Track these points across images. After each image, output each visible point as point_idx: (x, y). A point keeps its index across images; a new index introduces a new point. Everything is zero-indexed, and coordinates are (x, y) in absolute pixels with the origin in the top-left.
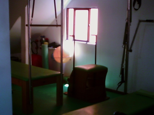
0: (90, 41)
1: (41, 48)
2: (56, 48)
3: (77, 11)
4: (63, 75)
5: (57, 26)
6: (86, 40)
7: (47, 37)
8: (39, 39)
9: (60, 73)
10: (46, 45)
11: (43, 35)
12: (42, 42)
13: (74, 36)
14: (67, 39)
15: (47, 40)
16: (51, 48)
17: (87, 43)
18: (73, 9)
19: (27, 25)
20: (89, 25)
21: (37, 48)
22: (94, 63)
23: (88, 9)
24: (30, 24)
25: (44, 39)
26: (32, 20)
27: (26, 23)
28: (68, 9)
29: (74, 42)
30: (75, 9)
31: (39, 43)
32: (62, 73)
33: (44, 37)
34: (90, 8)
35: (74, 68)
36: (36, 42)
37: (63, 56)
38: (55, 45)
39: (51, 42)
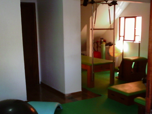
0: (136, 40)
1: (100, 47)
2: (111, 47)
3: (126, 19)
4: (114, 63)
5: (111, 29)
6: (133, 40)
7: (105, 39)
8: (99, 40)
9: (112, 61)
10: (104, 44)
11: (102, 37)
12: (101, 43)
13: (124, 37)
14: (119, 39)
15: (105, 41)
16: (108, 46)
17: (133, 42)
18: (124, 18)
19: (91, 29)
20: (135, 29)
21: (97, 47)
22: (138, 56)
23: (135, 17)
24: (93, 28)
25: (102, 40)
26: (94, 26)
27: (91, 28)
28: (120, 18)
29: (123, 42)
30: (125, 18)
31: (99, 43)
32: (114, 61)
33: (102, 39)
34: (136, 17)
35: (123, 59)
36: (97, 42)
37: (115, 52)
38: (110, 44)
39: (107, 42)
